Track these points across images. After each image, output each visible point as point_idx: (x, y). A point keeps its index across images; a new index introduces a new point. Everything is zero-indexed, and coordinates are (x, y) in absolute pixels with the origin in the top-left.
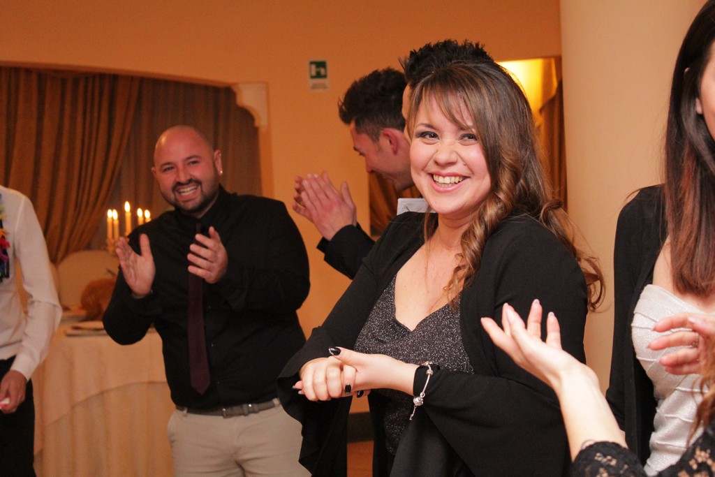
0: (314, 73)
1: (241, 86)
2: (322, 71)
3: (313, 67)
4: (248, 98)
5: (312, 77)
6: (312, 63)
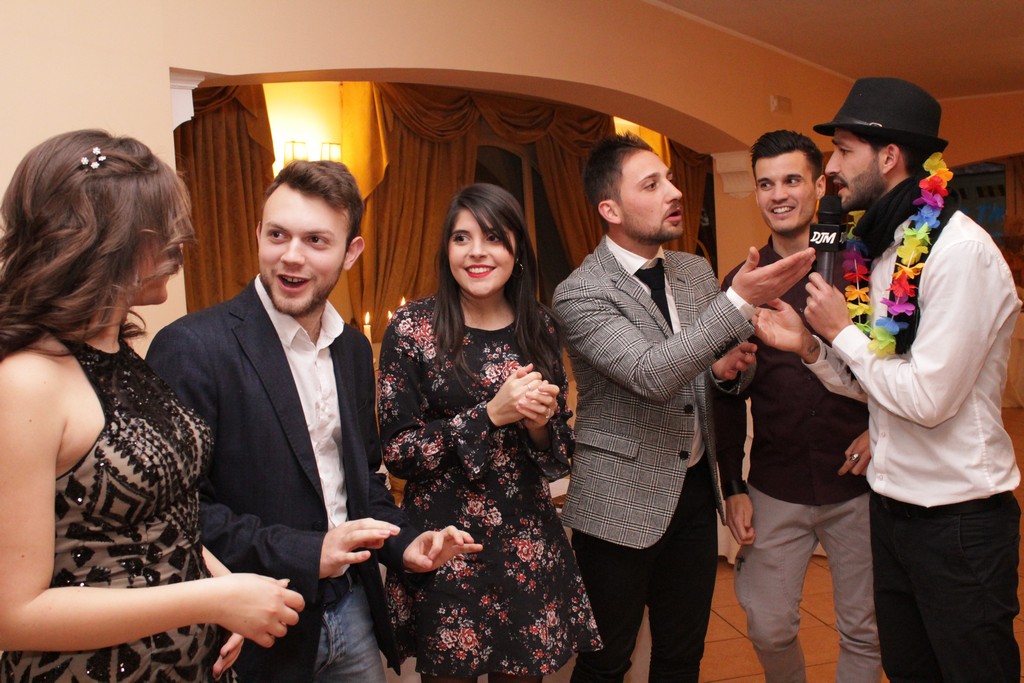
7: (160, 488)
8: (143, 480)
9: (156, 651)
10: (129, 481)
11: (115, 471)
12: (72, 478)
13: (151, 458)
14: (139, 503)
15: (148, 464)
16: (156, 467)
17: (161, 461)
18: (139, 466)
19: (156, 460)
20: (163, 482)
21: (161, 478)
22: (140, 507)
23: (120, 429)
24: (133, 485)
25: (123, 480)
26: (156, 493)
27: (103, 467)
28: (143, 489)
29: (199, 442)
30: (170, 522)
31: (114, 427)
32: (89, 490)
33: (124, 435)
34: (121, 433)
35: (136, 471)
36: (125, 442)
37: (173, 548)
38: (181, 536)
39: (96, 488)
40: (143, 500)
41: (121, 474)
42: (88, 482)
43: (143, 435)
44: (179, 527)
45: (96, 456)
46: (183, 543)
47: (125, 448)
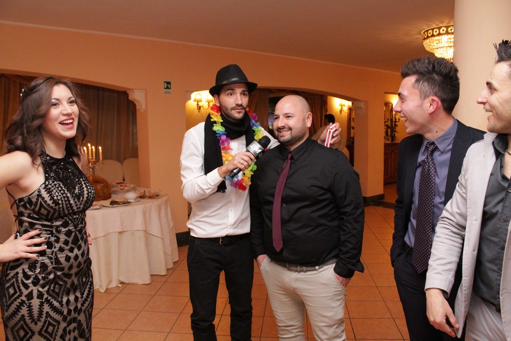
0: (166, 87)
1: (134, 90)
2: (169, 86)
3: (165, 84)
4: (137, 96)
5: (165, 88)
6: (165, 82)
7: (59, 208)
8: (53, 203)
9: (55, 266)
10: (48, 203)
11: (44, 198)
12: (29, 197)
13: (57, 196)
14: (50, 211)
15: (55, 198)
16: (59, 200)
17: (61, 198)
18: (52, 198)
19: (59, 198)
20: (61, 206)
21: (60, 204)
22: (52, 213)
23: (49, 184)
24: (49, 205)
25: (46, 202)
26: (57, 209)
27: (39, 195)
28: (52, 206)
29: (86, 195)
30: (66, 219)
31: (47, 183)
32: (34, 203)
33: (50, 186)
34: (49, 185)
35: (50, 200)
36: (50, 188)
37: (67, 229)
38: (71, 225)
39: (36, 203)
40: (52, 211)
41: (45, 200)
42: (34, 200)
43: (58, 188)
44: (70, 222)
45: (38, 192)
46: (71, 228)
47: (49, 191)
